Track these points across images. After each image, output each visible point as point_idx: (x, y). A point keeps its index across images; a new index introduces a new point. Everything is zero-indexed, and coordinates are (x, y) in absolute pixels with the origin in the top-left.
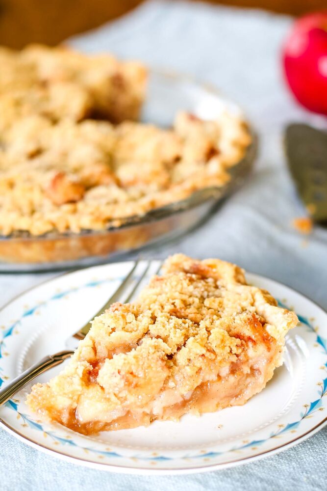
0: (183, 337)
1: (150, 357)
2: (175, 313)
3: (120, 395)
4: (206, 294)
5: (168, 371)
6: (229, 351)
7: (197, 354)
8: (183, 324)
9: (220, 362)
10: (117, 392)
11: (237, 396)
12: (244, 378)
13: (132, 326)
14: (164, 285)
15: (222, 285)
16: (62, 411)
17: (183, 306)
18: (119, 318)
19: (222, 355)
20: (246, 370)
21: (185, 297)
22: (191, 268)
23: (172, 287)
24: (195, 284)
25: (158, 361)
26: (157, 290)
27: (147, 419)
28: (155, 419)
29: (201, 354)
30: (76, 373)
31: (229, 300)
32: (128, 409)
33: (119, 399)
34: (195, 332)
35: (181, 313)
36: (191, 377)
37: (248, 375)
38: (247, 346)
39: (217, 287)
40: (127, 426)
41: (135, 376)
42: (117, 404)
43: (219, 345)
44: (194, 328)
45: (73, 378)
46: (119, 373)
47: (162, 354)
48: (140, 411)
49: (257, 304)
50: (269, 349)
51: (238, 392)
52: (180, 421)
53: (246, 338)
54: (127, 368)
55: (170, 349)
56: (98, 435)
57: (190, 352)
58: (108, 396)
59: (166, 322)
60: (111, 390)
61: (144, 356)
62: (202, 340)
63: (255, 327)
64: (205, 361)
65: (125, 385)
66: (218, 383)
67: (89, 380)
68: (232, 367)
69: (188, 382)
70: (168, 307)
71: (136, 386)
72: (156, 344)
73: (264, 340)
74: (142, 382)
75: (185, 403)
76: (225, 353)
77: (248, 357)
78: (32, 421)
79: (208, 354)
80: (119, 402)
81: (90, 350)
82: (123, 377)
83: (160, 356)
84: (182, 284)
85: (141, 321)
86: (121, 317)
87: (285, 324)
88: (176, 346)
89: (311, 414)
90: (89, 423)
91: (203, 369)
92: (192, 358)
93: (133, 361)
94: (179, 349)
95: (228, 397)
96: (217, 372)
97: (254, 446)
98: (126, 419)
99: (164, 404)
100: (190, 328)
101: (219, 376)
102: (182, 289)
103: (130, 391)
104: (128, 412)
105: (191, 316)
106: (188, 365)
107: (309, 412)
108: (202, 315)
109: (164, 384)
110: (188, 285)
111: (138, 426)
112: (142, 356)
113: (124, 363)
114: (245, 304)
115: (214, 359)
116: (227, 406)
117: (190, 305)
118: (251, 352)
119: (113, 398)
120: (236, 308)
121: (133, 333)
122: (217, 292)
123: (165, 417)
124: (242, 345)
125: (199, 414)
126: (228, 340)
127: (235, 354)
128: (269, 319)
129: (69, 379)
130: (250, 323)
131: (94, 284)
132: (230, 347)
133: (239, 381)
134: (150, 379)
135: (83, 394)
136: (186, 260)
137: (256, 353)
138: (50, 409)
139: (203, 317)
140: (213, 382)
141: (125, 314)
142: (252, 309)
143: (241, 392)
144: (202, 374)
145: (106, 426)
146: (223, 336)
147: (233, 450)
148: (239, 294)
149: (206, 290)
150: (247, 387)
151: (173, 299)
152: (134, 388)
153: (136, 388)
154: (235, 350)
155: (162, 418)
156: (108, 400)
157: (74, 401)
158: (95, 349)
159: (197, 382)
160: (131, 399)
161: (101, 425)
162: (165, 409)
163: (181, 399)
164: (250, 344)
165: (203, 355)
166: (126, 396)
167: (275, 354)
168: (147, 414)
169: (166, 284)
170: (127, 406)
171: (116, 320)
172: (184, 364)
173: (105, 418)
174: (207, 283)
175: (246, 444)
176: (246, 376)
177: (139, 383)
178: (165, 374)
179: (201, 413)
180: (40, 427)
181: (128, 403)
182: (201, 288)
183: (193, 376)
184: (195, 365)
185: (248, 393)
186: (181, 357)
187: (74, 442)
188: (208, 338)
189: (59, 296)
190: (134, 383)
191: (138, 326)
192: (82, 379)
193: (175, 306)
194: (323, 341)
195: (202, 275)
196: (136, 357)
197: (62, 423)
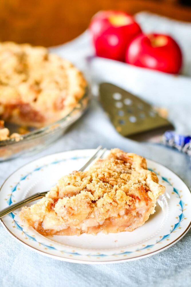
0: (102, 193)
1: (82, 201)
2: (103, 179)
3: (65, 218)
4: (123, 171)
5: (91, 209)
6: (125, 203)
7: (107, 202)
8: (104, 186)
9: (120, 208)
10: (63, 217)
11: (128, 226)
12: (133, 217)
13: (78, 184)
14: (102, 164)
15: (133, 167)
16: (35, 222)
17: (108, 176)
18: (72, 178)
19: (121, 204)
20: (134, 213)
21: (111, 172)
22: (120, 156)
23: (106, 166)
24: (118, 165)
25: (85, 203)
26: (98, 166)
27: (79, 232)
28: (84, 233)
29: (110, 202)
30: (44, 204)
31: (133, 176)
32: (68, 226)
33: (64, 220)
34: (110, 190)
35: (106, 180)
36: (104, 214)
37: (135, 217)
38: (136, 201)
39: (130, 168)
40: (68, 234)
41: (73, 210)
42: (63, 222)
43: (120, 199)
44: (110, 188)
45: (42, 207)
46: (65, 207)
47: (88, 200)
48: (75, 227)
49: (147, 180)
50: (147, 205)
51: (129, 224)
52: (96, 235)
53: (136, 197)
54: (69, 205)
55: (94, 198)
56: (53, 237)
57: (104, 201)
58: (58, 218)
59: (96, 184)
60: (60, 215)
61: (79, 200)
62: (111, 195)
63: (142, 192)
64: (111, 207)
65: (67, 213)
66: (119, 219)
67: (51, 208)
68: (126, 211)
69: (101, 216)
70: (100, 176)
71: (73, 215)
72: (87, 194)
73: (145, 199)
74: (76, 213)
75: (99, 227)
76: (123, 204)
77: (135, 207)
78: (19, 225)
79: (113, 203)
80: (64, 222)
81: (55, 193)
82: (67, 209)
83: (87, 201)
84: (111, 165)
85: (83, 182)
86: (73, 178)
87: (157, 193)
88: (98, 197)
89: (162, 242)
90: (48, 230)
91: (110, 210)
92: (105, 204)
93: (72, 202)
94: (99, 198)
95: (124, 226)
96: (118, 213)
97: (125, 254)
98: (68, 230)
99: (88, 226)
100: (108, 188)
101: (119, 215)
102: (111, 167)
103: (70, 217)
104: (69, 227)
105: (110, 182)
106: (102, 207)
107: (161, 240)
108: (117, 182)
109: (88, 215)
110: (114, 166)
111: (74, 235)
112: (78, 200)
113: (67, 202)
114: (141, 179)
115: (117, 206)
116: (123, 231)
117: (113, 176)
118: (137, 204)
119: (61, 219)
120: (135, 181)
121: (78, 187)
122: (130, 171)
123: (89, 232)
124: (132, 200)
125: (107, 233)
126: (125, 197)
127: (129, 205)
128: (151, 189)
129: (40, 207)
130: (139, 190)
131: (75, 159)
132: (126, 201)
133: (130, 219)
134: (80, 212)
135: (46, 215)
136: (119, 152)
137: (140, 206)
138: (29, 220)
139: (117, 183)
140: (115, 218)
141: (76, 177)
142: (144, 182)
143: (131, 224)
144: (109, 213)
145: (57, 233)
146: (122, 195)
147: (114, 255)
148: (140, 173)
149: (124, 169)
150: (134, 222)
151: (104, 172)
152: (72, 215)
153: (73, 216)
154: (128, 203)
155: (87, 233)
156: (59, 220)
157: (41, 218)
158: (58, 193)
159: (106, 217)
160: (71, 221)
161: (54, 232)
162: (88, 228)
163: (97, 224)
164: (137, 201)
165: (111, 203)
166: (68, 219)
167: (150, 208)
168: (79, 230)
169: (103, 164)
170: (69, 224)
171: (70, 179)
172: (100, 206)
173: (57, 228)
174: (125, 165)
175: (122, 252)
176: (134, 217)
177: (75, 213)
178: (89, 210)
179: (108, 232)
180: (22, 229)
181: (68, 223)
182: (121, 168)
183: (104, 213)
184: (106, 208)
185: (134, 226)
186: (99, 203)
187: (36, 239)
188: (115, 195)
189: (55, 163)
190: (72, 213)
191: (81, 184)
192: (47, 207)
193: (104, 176)
194: (182, 204)
195: (124, 161)
196: (74, 200)
197: (35, 228)
